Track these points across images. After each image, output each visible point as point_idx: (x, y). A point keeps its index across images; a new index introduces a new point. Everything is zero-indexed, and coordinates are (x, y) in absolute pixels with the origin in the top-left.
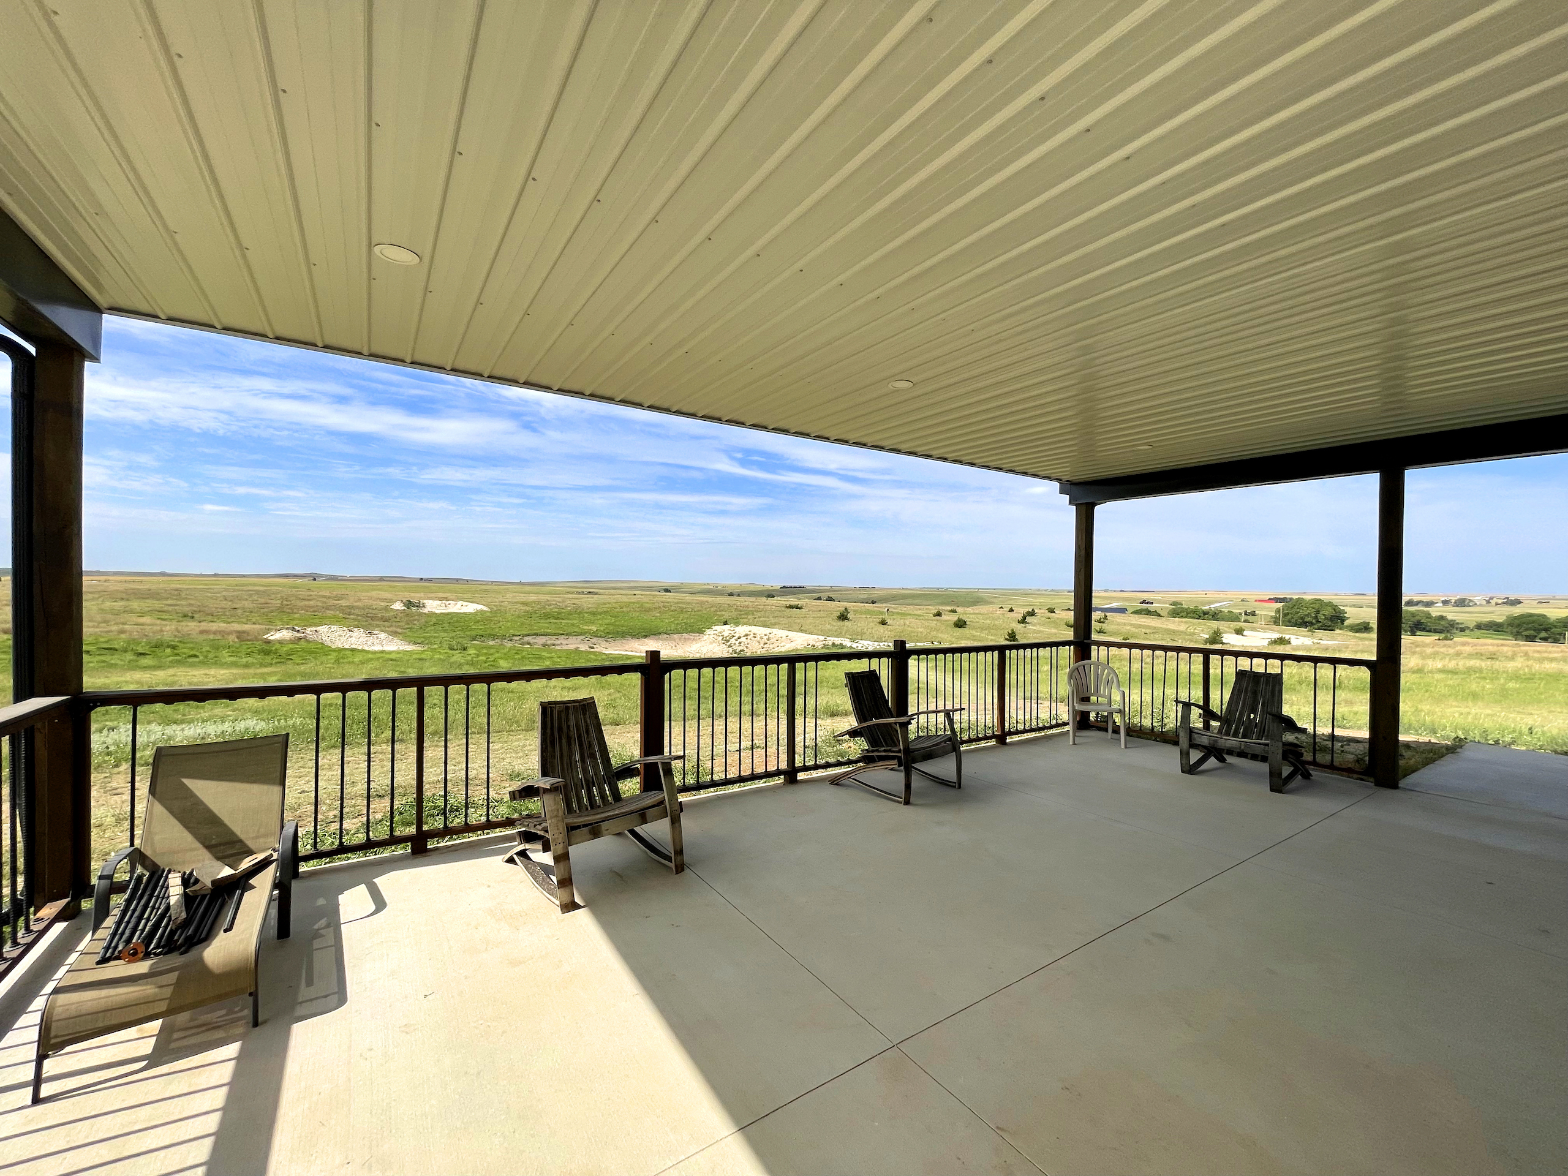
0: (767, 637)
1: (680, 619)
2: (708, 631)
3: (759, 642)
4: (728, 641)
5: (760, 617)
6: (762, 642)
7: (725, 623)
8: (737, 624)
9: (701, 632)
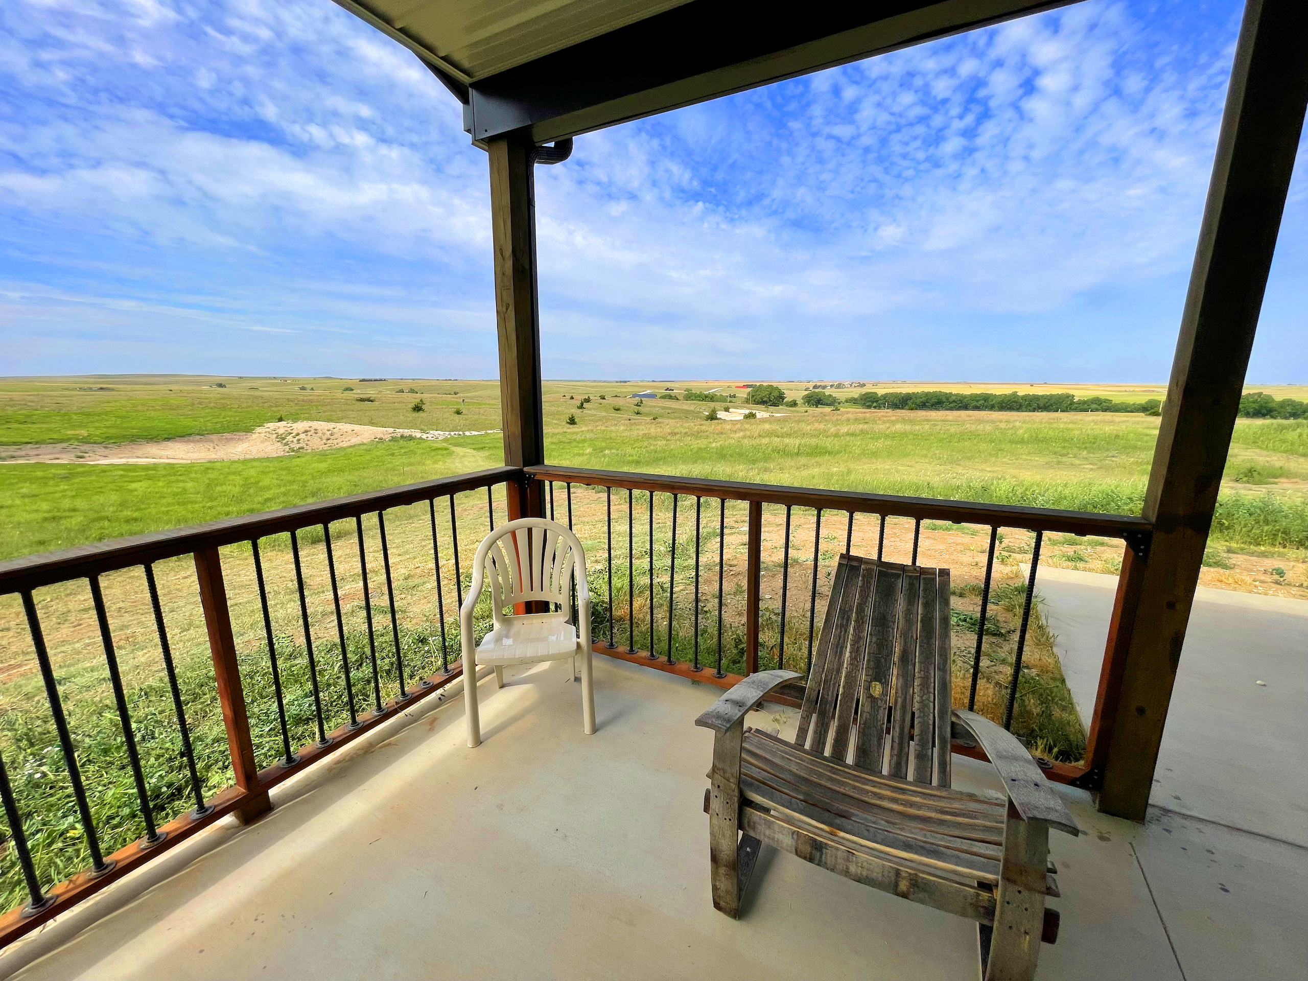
0: (330, 432)
1: (221, 417)
2: (258, 430)
3: (321, 439)
4: (284, 439)
5: (324, 412)
6: (325, 438)
7: (280, 420)
8: (295, 420)
9: (249, 430)
